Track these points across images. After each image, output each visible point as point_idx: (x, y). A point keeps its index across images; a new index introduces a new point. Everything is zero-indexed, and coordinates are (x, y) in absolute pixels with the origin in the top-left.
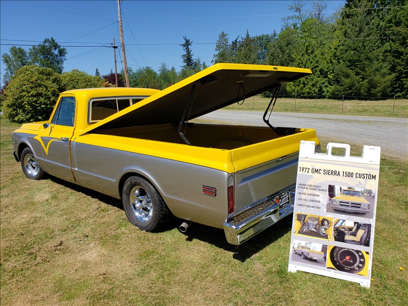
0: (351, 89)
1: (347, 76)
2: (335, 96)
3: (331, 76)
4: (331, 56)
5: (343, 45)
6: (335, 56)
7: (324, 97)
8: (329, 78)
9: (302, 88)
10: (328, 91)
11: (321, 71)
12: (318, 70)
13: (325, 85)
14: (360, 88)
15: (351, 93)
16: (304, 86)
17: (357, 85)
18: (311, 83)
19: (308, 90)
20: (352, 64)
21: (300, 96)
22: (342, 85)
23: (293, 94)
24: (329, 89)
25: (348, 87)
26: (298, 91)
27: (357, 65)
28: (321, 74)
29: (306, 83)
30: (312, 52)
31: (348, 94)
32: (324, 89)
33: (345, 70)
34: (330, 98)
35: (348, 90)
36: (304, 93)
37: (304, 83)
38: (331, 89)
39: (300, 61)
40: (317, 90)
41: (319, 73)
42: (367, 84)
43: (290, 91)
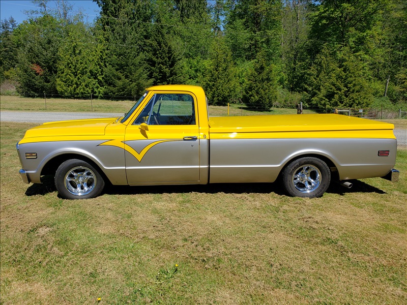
1: (119, 79)
2: (106, 97)
3: (100, 78)
4: (98, 59)
6: (101, 58)
7: (96, 97)
8: (98, 80)
10: (99, 92)
11: (91, 72)
12: (88, 71)
13: (96, 86)
14: (131, 90)
15: (124, 94)
17: (128, 87)
19: (82, 90)
20: (121, 67)
21: (73, 96)
22: (115, 86)
23: (66, 94)
25: (121, 89)
26: (71, 91)
27: (126, 69)
28: (92, 75)
29: (79, 83)
30: (80, 53)
31: (121, 95)
32: (95, 90)
33: (115, 73)
34: (102, 98)
36: (78, 94)
37: (76, 84)
38: (102, 90)
40: (90, 91)
43: (62, 91)
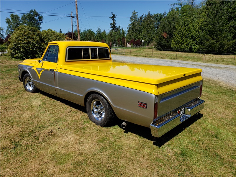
0: (209, 48)
1: (208, 40)
2: (199, 52)
3: (197, 40)
4: (198, 28)
5: (206, 22)
6: (201, 28)
7: (193, 52)
8: (196, 41)
9: (180, 46)
10: (195, 48)
11: (192, 36)
12: (190, 36)
13: (194, 44)
14: (215, 48)
15: (209, 50)
16: (182, 45)
17: (213, 45)
18: (185, 43)
19: (183, 47)
20: (211, 33)
21: (179, 50)
22: (204, 45)
23: (175, 49)
24: (196, 47)
25: (208, 46)
26: (178, 47)
27: (214, 33)
28: (192, 38)
29: (183, 43)
30: (187, 25)
31: (207, 51)
32: (193, 47)
33: (206, 36)
34: (196, 52)
35: (207, 48)
36: (181, 49)
37: (181, 43)
38: (197, 47)
39: (180, 30)
40: (189, 47)
41: (191, 38)
42: (219, 45)
43: (173, 47)
